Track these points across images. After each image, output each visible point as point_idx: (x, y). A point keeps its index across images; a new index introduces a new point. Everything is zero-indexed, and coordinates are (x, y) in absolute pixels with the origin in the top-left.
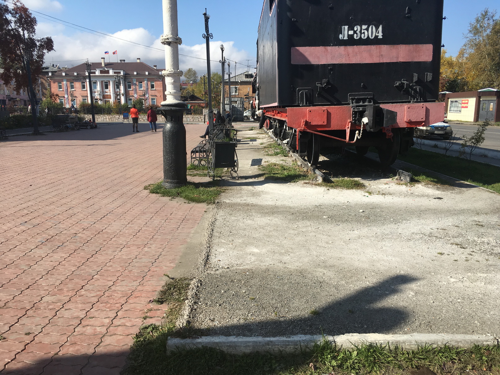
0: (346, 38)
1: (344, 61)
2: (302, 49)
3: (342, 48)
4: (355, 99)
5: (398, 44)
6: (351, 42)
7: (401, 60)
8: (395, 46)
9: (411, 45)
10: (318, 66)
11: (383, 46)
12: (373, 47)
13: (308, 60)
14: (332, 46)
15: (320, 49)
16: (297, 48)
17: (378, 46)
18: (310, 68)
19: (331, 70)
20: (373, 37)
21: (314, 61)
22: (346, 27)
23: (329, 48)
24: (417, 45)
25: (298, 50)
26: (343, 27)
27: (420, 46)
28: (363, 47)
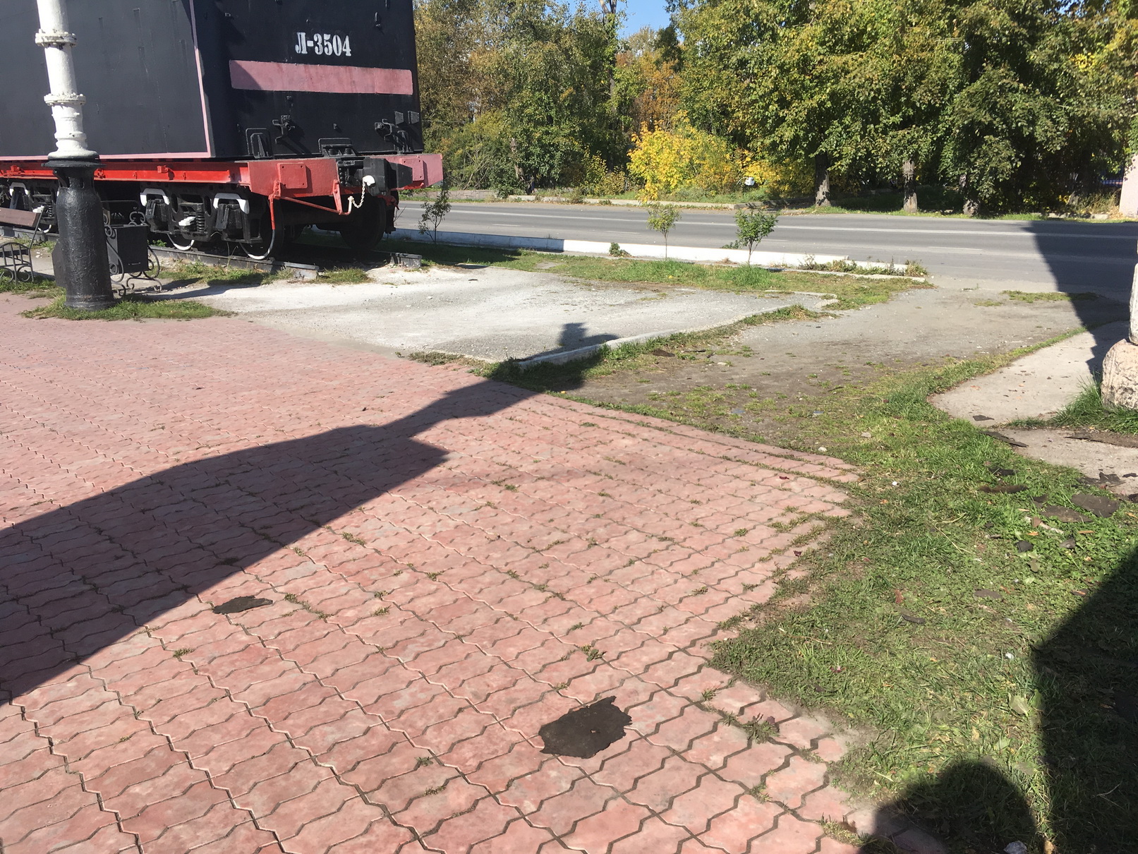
0: (304, 52)
1: (306, 88)
2: (245, 64)
3: (302, 66)
4: (330, 148)
5: (372, 67)
6: (312, 58)
7: (378, 91)
8: (369, 70)
9: (387, 70)
10: (271, 93)
11: (353, 68)
12: (342, 69)
13: (255, 83)
14: (288, 62)
15: (272, 66)
16: (238, 62)
17: (348, 68)
18: (261, 96)
19: (291, 101)
20: (339, 54)
21: (265, 86)
22: (303, 35)
23: (284, 65)
24: (394, 70)
25: (239, 66)
26: (299, 34)
27: (397, 71)
28: (329, 67)
